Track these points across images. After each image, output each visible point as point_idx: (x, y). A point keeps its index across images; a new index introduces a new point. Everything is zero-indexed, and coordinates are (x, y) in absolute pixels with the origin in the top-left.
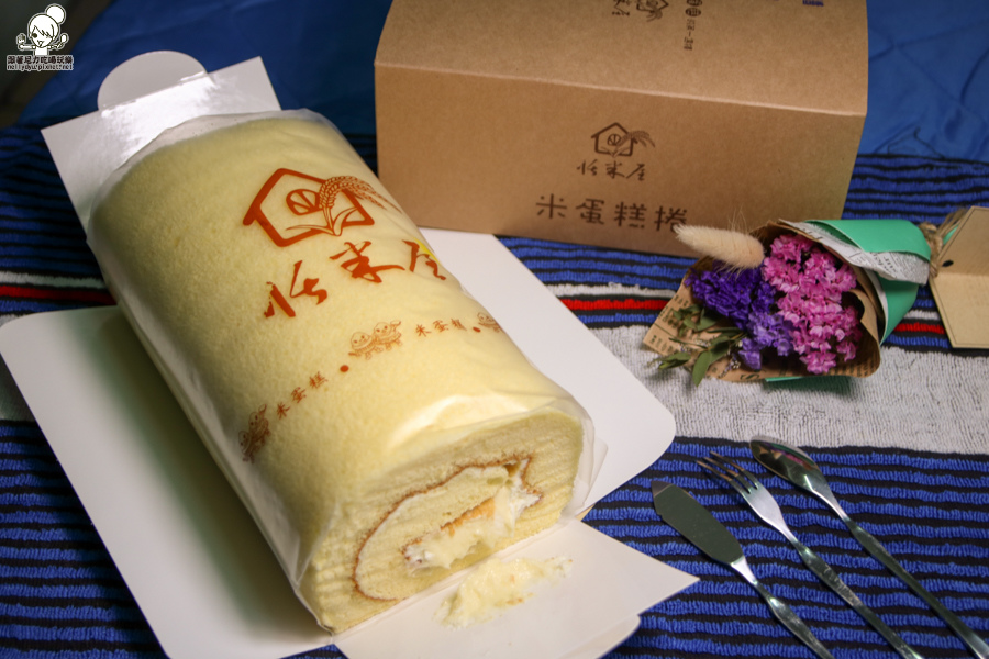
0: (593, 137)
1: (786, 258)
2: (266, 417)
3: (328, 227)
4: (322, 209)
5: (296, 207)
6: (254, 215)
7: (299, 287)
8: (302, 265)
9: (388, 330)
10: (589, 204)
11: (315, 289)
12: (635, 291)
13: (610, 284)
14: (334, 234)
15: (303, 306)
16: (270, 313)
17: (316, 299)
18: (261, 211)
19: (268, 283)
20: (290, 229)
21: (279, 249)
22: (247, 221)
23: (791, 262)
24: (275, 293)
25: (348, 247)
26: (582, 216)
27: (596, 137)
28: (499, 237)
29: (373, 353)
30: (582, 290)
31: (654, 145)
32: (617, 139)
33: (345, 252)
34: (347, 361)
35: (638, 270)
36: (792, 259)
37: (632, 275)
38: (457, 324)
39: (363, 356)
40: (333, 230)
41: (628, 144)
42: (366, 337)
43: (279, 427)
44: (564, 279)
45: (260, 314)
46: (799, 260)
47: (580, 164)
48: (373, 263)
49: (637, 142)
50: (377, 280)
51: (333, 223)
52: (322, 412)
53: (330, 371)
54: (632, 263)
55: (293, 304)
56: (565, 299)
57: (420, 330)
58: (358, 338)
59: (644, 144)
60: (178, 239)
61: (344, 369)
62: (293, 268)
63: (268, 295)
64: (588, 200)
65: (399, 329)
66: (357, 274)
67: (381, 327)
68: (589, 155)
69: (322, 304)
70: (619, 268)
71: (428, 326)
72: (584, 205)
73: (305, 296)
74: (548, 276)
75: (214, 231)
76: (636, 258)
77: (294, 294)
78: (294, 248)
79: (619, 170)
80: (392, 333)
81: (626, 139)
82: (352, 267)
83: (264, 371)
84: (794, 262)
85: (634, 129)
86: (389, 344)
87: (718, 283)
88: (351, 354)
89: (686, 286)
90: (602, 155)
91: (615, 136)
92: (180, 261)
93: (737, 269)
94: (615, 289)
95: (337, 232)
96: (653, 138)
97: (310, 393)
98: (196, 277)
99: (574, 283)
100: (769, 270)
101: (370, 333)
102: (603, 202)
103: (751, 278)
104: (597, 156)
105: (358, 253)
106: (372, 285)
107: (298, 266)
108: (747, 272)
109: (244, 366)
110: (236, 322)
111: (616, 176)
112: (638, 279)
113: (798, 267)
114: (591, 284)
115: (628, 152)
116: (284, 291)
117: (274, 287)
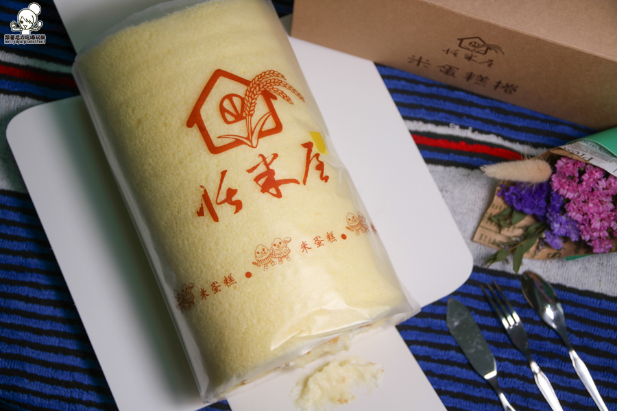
0: (458, 39)
1: (567, 175)
2: (193, 291)
3: (248, 138)
4: (245, 118)
5: (227, 115)
6: (195, 120)
7: (223, 196)
8: (227, 174)
9: (281, 246)
10: (448, 67)
11: (234, 199)
12: (468, 134)
13: (451, 125)
14: (252, 147)
15: (225, 211)
16: (200, 213)
17: (234, 207)
18: (200, 116)
19: (201, 187)
20: (220, 137)
21: (212, 154)
22: (190, 124)
23: (572, 178)
24: (205, 197)
25: (261, 159)
26: (441, 71)
27: (461, 40)
28: (377, 65)
29: (269, 265)
30: (430, 128)
31: (504, 54)
32: (477, 44)
33: (258, 165)
34: (251, 269)
35: (475, 112)
36: (572, 175)
37: (469, 116)
38: (330, 237)
39: (262, 266)
40: (251, 141)
41: (485, 48)
42: (266, 250)
43: (201, 303)
44: (418, 116)
45: (194, 211)
46: (577, 175)
47: (446, 49)
48: (277, 177)
49: (491, 49)
50: (279, 195)
51: (252, 133)
52: (230, 305)
53: (238, 276)
54: (471, 104)
55: (217, 209)
56: (416, 135)
57: (304, 246)
58: (260, 250)
59: (496, 52)
60: (139, 122)
61: (248, 275)
62: (220, 175)
63: (200, 197)
64: (447, 65)
65: (289, 245)
66: (265, 189)
67: (277, 242)
68: (454, 46)
69: (238, 214)
70: (461, 109)
71: (310, 243)
72: (444, 67)
73: (226, 204)
74: (408, 110)
75: (165, 125)
76: (475, 100)
77: (218, 201)
78: (223, 155)
79: (473, 58)
80: (285, 248)
81: (483, 46)
82: (262, 181)
83: (194, 258)
84: (574, 177)
85: (491, 43)
86: (281, 258)
87: (521, 195)
88: (254, 263)
89: (499, 196)
90: (463, 49)
91: (476, 43)
92: (140, 141)
93: (533, 185)
94: (455, 131)
95: (254, 145)
96: (504, 50)
97: (223, 287)
98: (150, 160)
99: (425, 121)
100: (555, 185)
101: (269, 246)
102: (458, 69)
103: (544, 189)
104: (459, 48)
105: (267, 165)
106: (276, 199)
107: (224, 173)
108: (541, 185)
109: (180, 246)
110: (177, 210)
111: (471, 61)
112: (472, 121)
113: (577, 180)
114: (437, 123)
115: (483, 52)
116: (212, 196)
117: (205, 191)
